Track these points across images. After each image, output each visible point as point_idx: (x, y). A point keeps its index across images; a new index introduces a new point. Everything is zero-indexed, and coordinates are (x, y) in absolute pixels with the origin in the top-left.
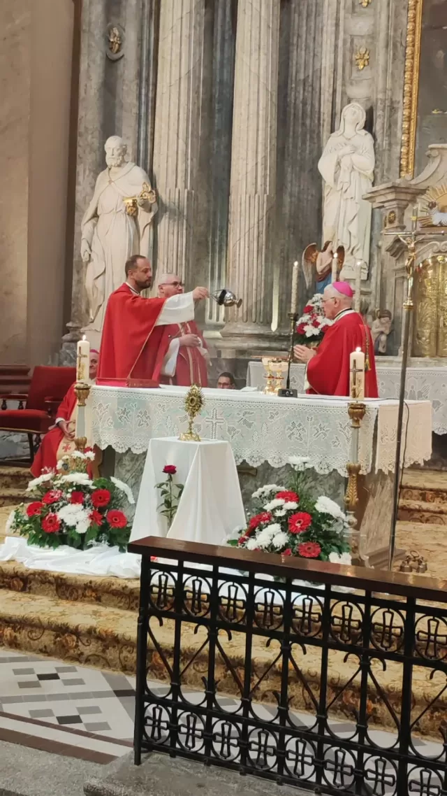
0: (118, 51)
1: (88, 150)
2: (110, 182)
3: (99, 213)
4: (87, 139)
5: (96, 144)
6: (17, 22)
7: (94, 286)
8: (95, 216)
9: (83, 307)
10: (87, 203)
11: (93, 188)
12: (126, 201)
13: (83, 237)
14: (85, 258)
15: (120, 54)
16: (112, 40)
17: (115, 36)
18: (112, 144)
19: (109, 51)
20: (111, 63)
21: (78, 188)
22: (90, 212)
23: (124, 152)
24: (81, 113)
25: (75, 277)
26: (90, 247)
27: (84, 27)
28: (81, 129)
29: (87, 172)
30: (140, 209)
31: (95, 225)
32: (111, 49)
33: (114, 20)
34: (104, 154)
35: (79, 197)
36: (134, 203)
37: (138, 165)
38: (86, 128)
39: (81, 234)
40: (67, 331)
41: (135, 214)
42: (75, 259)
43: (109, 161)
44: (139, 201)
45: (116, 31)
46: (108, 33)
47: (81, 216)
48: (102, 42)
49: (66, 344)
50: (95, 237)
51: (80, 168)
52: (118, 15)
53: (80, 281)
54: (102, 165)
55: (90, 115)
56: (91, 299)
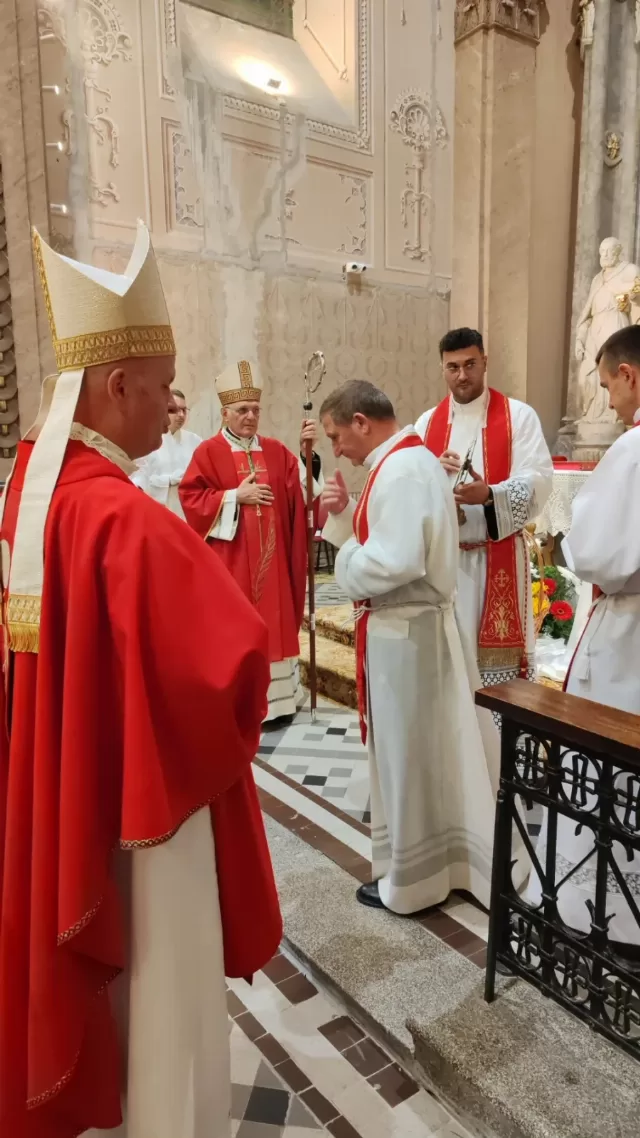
0: (616, 156)
1: (584, 256)
2: (604, 283)
3: (592, 313)
4: (583, 247)
5: (592, 248)
6: (519, 146)
7: (587, 383)
8: (590, 317)
9: (578, 403)
10: (582, 307)
11: (588, 292)
12: (618, 298)
13: (577, 337)
14: (578, 356)
15: (618, 160)
16: (609, 147)
17: (613, 142)
18: (607, 245)
19: (607, 158)
20: (609, 169)
21: (575, 294)
22: (585, 314)
23: (618, 251)
24: (579, 222)
25: (571, 376)
26: (584, 346)
27: (583, 139)
28: (579, 238)
29: (584, 277)
30: (633, 304)
31: (589, 326)
32: (609, 155)
33: (612, 127)
34: (599, 256)
35: (575, 302)
36: (626, 298)
37: (634, 262)
38: (583, 237)
39: (575, 335)
40: (563, 424)
41: (627, 310)
42: (571, 361)
43: (603, 263)
44: (631, 296)
45: (614, 137)
46: (606, 140)
47: (577, 319)
48: (600, 149)
49: (561, 437)
50: (589, 337)
51: (577, 276)
52: (617, 121)
53: (575, 379)
54: (598, 268)
55: (587, 223)
56: (584, 393)
